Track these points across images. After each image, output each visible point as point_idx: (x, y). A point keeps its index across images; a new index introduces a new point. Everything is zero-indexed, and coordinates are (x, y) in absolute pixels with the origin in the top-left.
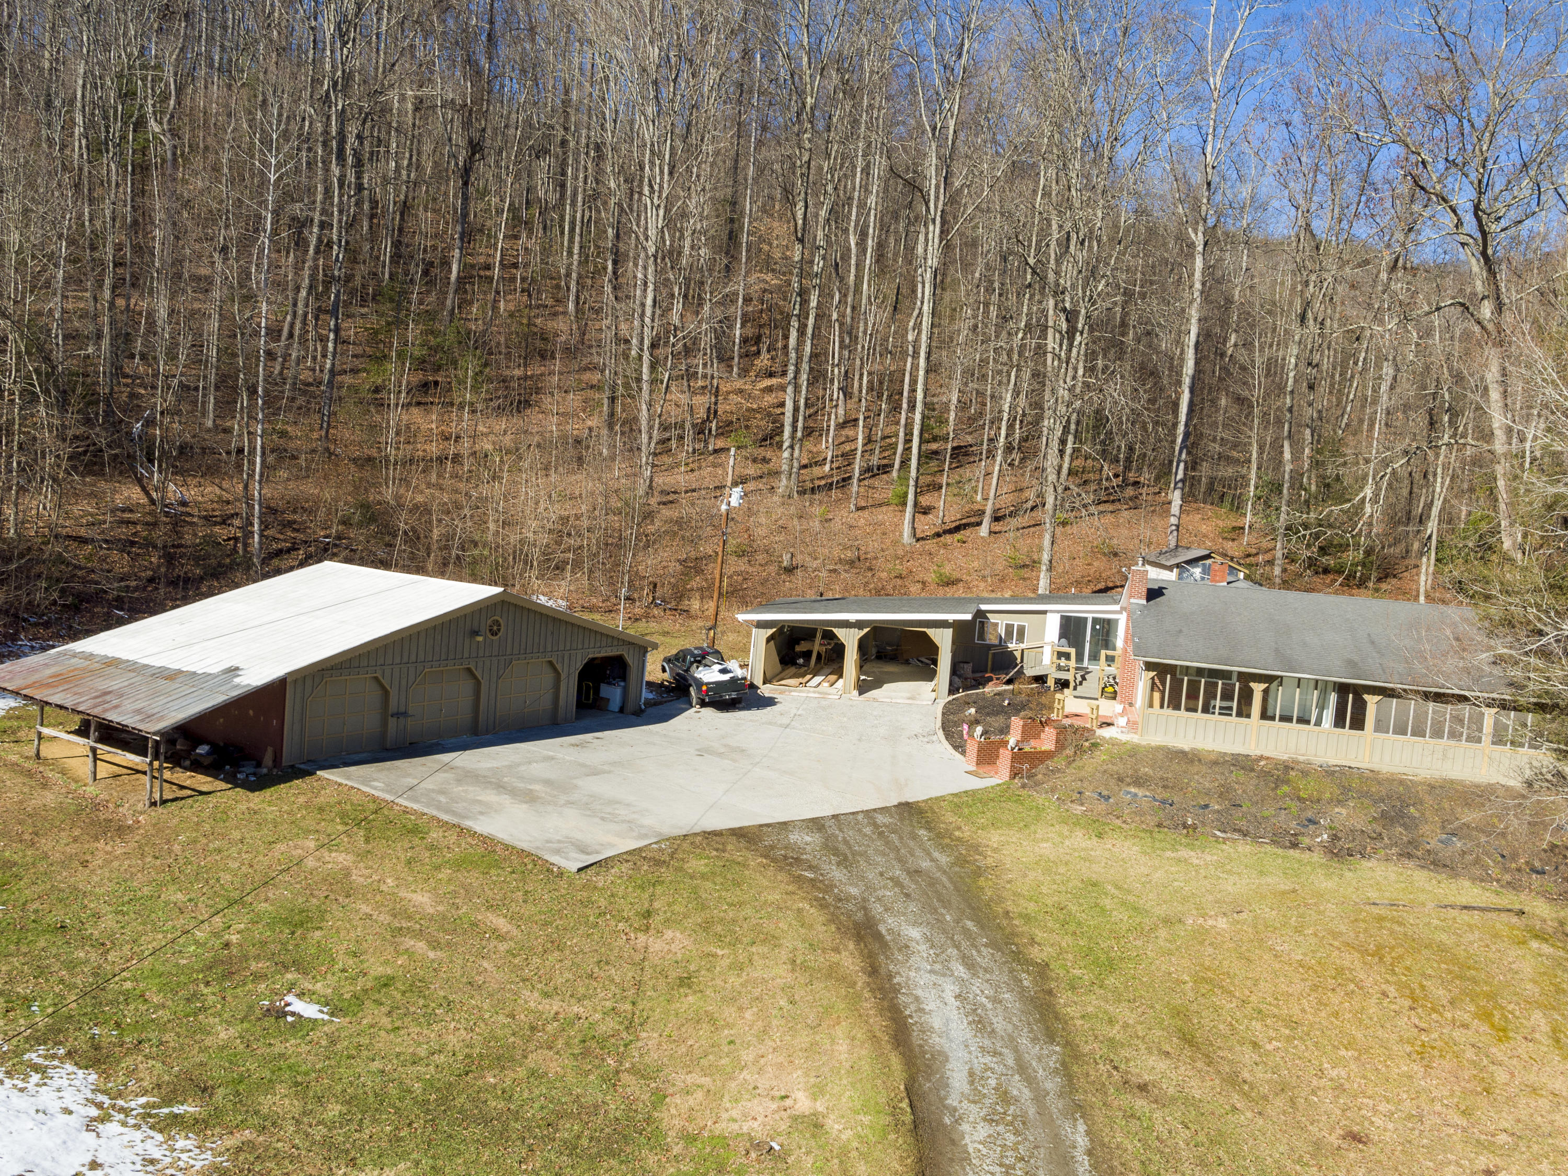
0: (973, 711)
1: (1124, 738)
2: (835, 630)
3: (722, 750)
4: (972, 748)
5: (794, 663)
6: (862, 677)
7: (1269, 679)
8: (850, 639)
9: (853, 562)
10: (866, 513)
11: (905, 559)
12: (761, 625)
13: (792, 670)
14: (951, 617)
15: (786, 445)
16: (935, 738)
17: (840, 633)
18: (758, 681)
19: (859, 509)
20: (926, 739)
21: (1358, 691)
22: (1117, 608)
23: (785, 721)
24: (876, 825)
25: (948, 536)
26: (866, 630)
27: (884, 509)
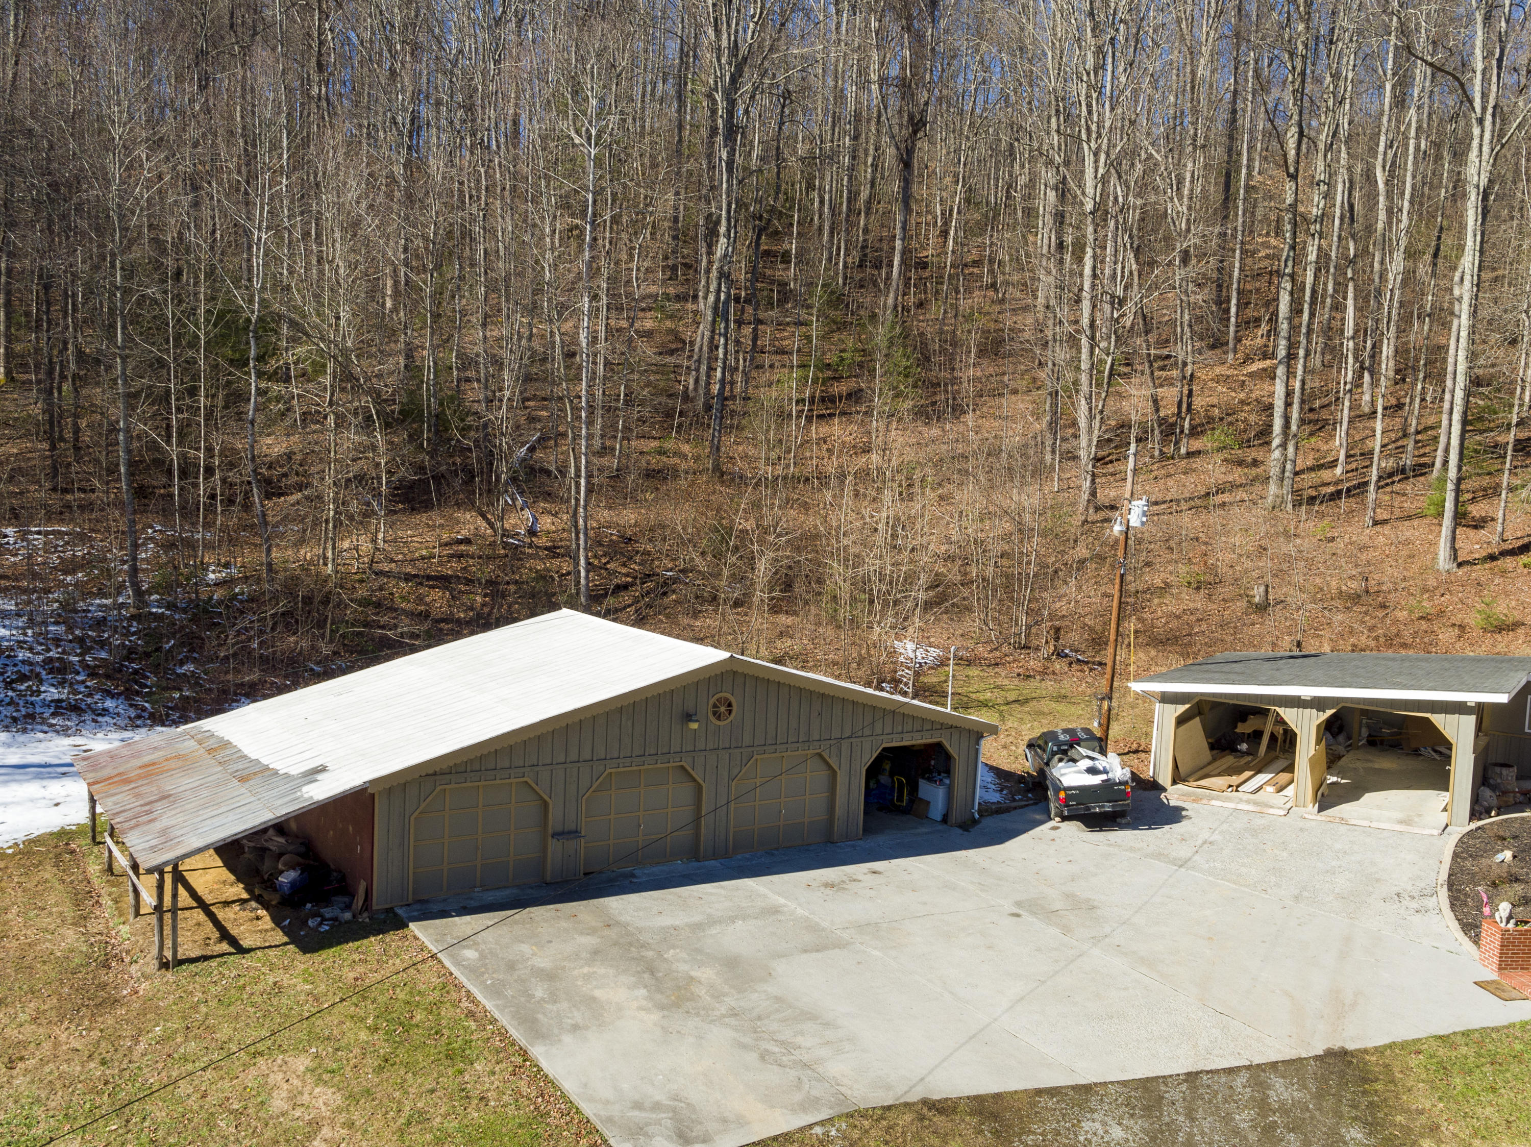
0: (1507, 855)
2: (1281, 711)
3: (1055, 905)
4: (1491, 937)
5: (1233, 750)
6: (1332, 780)
8: (1305, 725)
9: (1359, 596)
10: (1387, 529)
11: (1438, 593)
12: (1168, 699)
13: (1229, 760)
14: (1472, 698)
15: (1276, 442)
16: (1431, 902)
17: (1286, 715)
18: (1165, 779)
19: (1376, 523)
20: (1414, 905)
23: (1183, 852)
24: (1263, 1106)
25: (1509, 559)
26: (1329, 712)
27: (1416, 522)
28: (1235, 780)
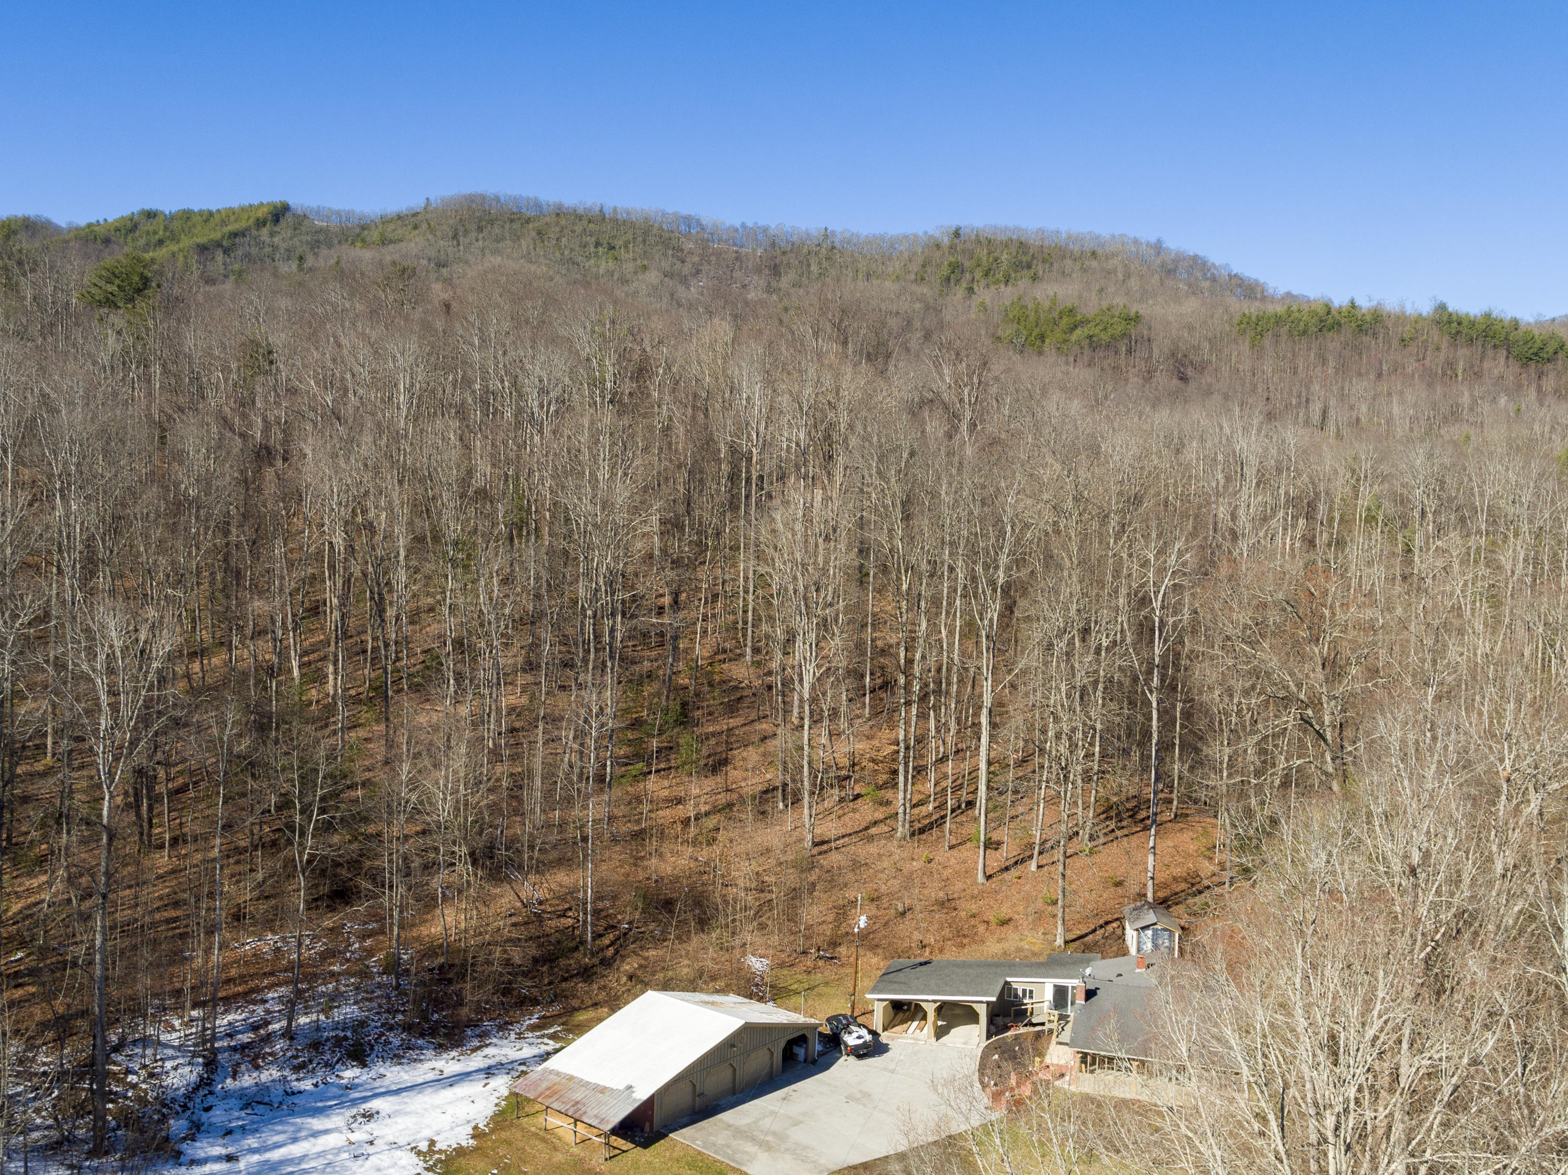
0: (996, 1057)
2: (921, 1003)
3: (859, 1096)
4: (989, 1092)
6: (940, 1023)
8: (930, 1009)
9: (944, 902)
10: (955, 852)
11: (978, 898)
12: (880, 1002)
13: (901, 1015)
14: (985, 999)
16: (973, 1077)
17: (923, 1005)
18: (880, 1031)
19: (951, 848)
23: (893, 1065)
25: (1008, 872)
26: (938, 1003)
27: (968, 845)
28: (905, 1026)
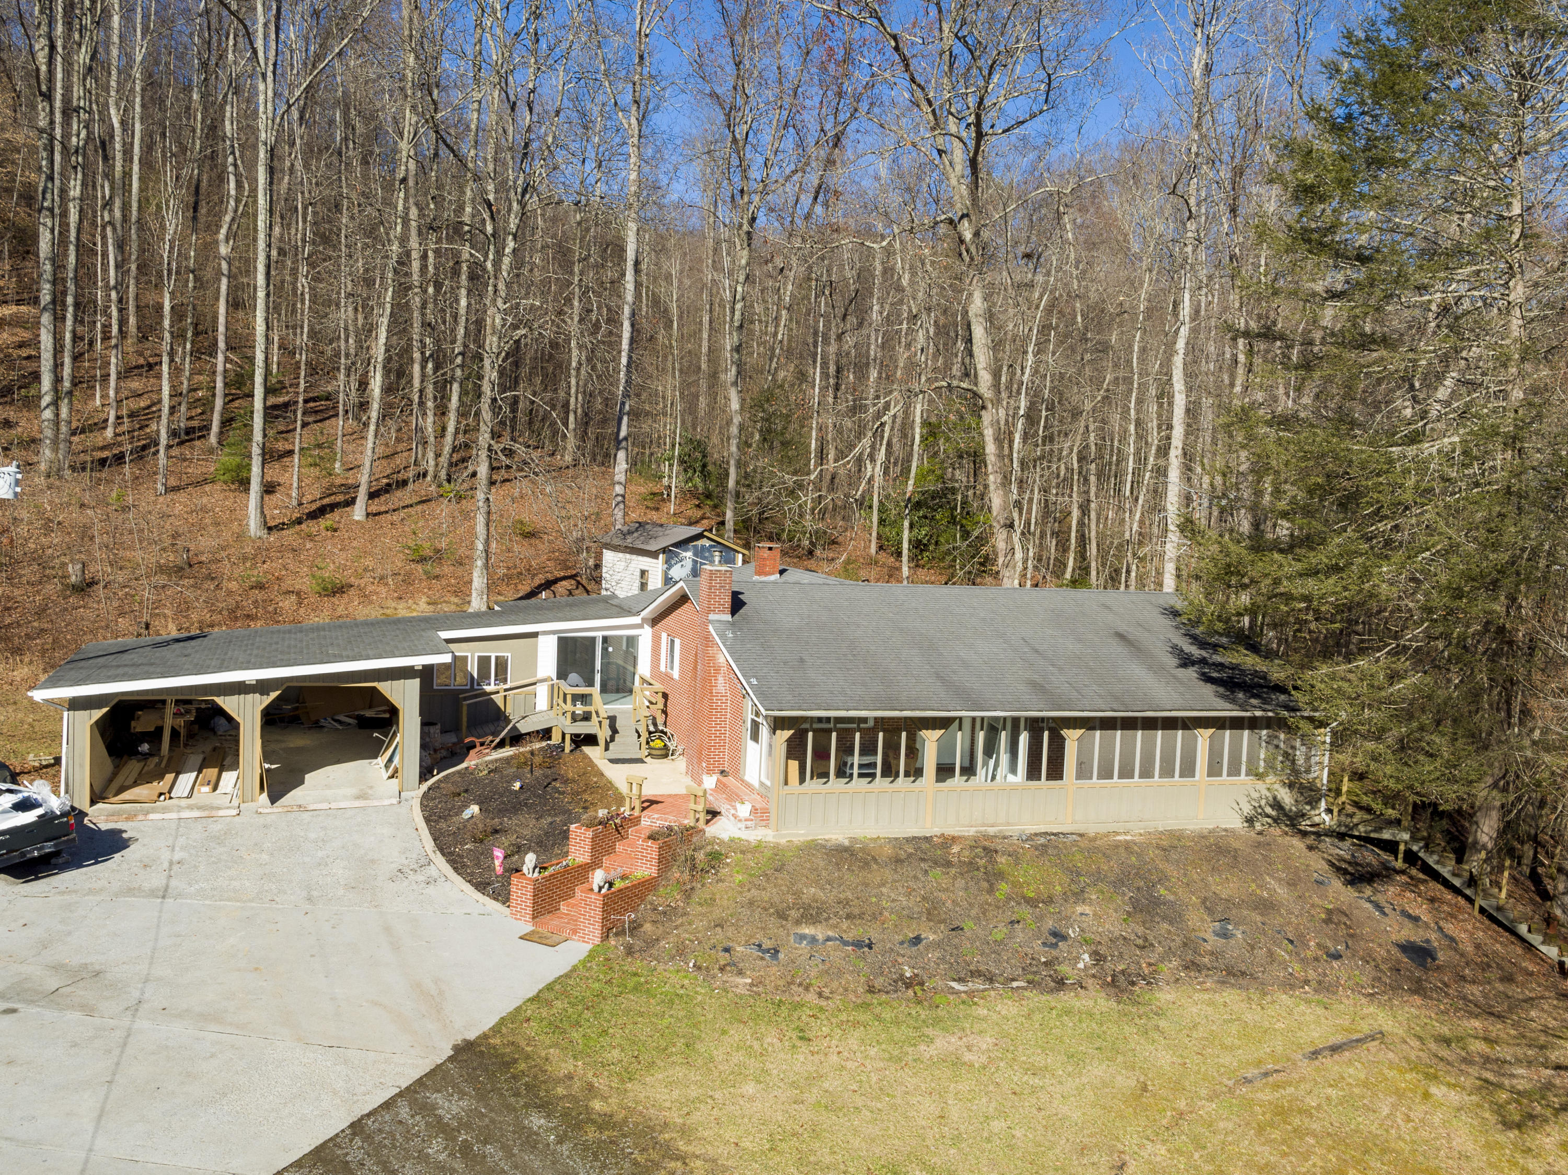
0: (475, 809)
1: (753, 836)
2: (220, 701)
6: (267, 766)
7: (943, 723)
8: (247, 712)
9: (182, 569)
10: (181, 497)
11: (259, 560)
13: (133, 767)
14: (418, 662)
15: (46, 400)
16: (432, 871)
17: (228, 703)
18: (83, 802)
19: (170, 490)
20: (421, 878)
21: (1057, 726)
22: (637, 620)
23: (156, 880)
25: (311, 523)
26: (274, 695)
27: (207, 488)
28: (163, 785)
